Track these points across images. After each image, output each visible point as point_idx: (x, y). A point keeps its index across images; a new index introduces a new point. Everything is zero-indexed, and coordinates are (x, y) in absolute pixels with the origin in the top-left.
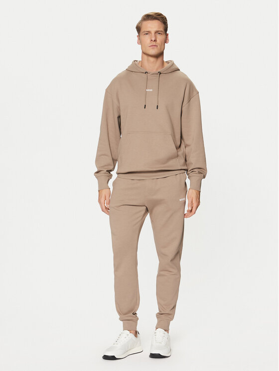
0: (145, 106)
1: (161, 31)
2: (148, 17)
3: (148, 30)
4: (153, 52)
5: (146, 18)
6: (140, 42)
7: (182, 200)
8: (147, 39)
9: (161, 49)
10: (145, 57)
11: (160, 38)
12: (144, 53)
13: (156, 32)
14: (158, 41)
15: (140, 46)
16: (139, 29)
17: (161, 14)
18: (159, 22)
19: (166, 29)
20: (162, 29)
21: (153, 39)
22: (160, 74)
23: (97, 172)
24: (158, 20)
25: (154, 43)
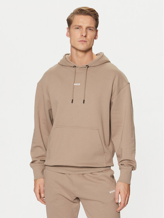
0: (73, 100)
1: (93, 28)
2: (81, 11)
3: (79, 25)
4: (82, 47)
5: (79, 12)
6: (69, 34)
7: (112, 192)
8: (77, 34)
9: (90, 44)
10: (74, 51)
11: (90, 34)
12: (73, 47)
13: (88, 28)
14: (88, 37)
15: (69, 38)
16: (70, 22)
17: (94, 11)
18: (92, 18)
19: (97, 26)
20: (93, 25)
21: (84, 35)
22: (88, 67)
23: (32, 162)
24: (91, 16)
25: (84, 39)
